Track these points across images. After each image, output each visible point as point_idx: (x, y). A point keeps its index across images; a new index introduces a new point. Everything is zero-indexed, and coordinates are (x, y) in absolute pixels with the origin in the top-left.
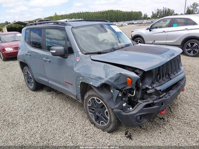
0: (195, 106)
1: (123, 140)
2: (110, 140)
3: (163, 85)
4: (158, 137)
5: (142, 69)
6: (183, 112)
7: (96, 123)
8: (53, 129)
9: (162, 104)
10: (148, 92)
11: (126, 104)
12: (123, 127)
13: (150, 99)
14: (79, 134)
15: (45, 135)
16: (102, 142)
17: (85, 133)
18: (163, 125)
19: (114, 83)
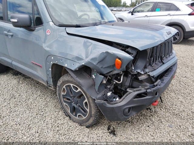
0: (182, 94)
1: (105, 137)
2: (89, 138)
3: (156, 70)
4: (146, 131)
5: (137, 48)
6: (171, 101)
7: (72, 116)
8: (15, 123)
9: (156, 94)
10: (140, 78)
11: (111, 93)
12: (105, 120)
13: (143, 87)
14: (49, 131)
15: (3, 132)
16: (79, 140)
17: (58, 129)
18: (150, 117)
19: (98, 66)
